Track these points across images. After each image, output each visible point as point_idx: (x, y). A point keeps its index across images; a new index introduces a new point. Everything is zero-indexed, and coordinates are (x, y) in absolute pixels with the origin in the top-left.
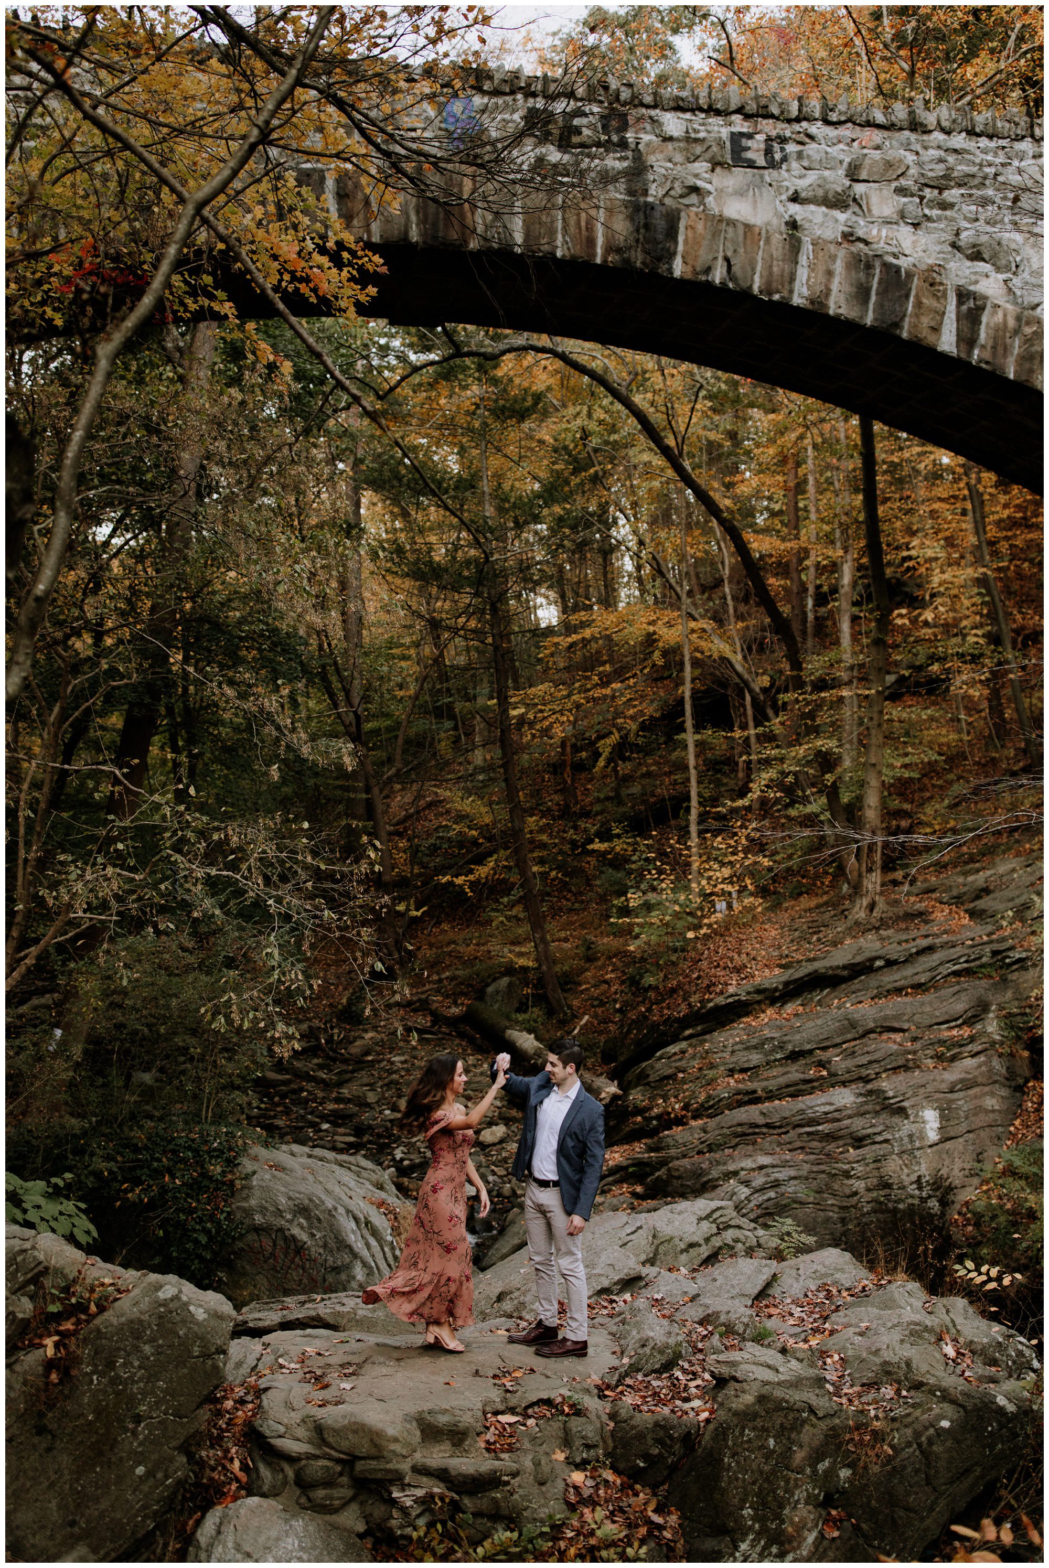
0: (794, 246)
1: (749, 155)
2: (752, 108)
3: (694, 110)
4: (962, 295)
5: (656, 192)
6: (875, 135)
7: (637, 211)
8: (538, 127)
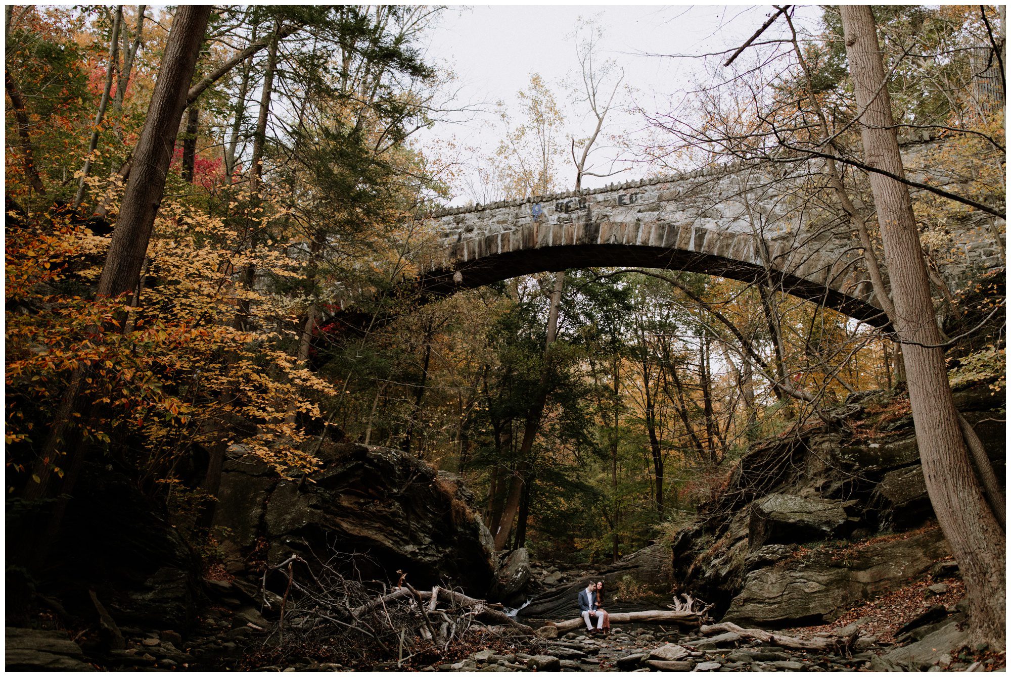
0: (637, 226)
1: (624, 201)
2: (625, 186)
3: (607, 191)
4: (697, 230)
5: (594, 219)
6: (668, 185)
7: (587, 226)
8: (559, 208)
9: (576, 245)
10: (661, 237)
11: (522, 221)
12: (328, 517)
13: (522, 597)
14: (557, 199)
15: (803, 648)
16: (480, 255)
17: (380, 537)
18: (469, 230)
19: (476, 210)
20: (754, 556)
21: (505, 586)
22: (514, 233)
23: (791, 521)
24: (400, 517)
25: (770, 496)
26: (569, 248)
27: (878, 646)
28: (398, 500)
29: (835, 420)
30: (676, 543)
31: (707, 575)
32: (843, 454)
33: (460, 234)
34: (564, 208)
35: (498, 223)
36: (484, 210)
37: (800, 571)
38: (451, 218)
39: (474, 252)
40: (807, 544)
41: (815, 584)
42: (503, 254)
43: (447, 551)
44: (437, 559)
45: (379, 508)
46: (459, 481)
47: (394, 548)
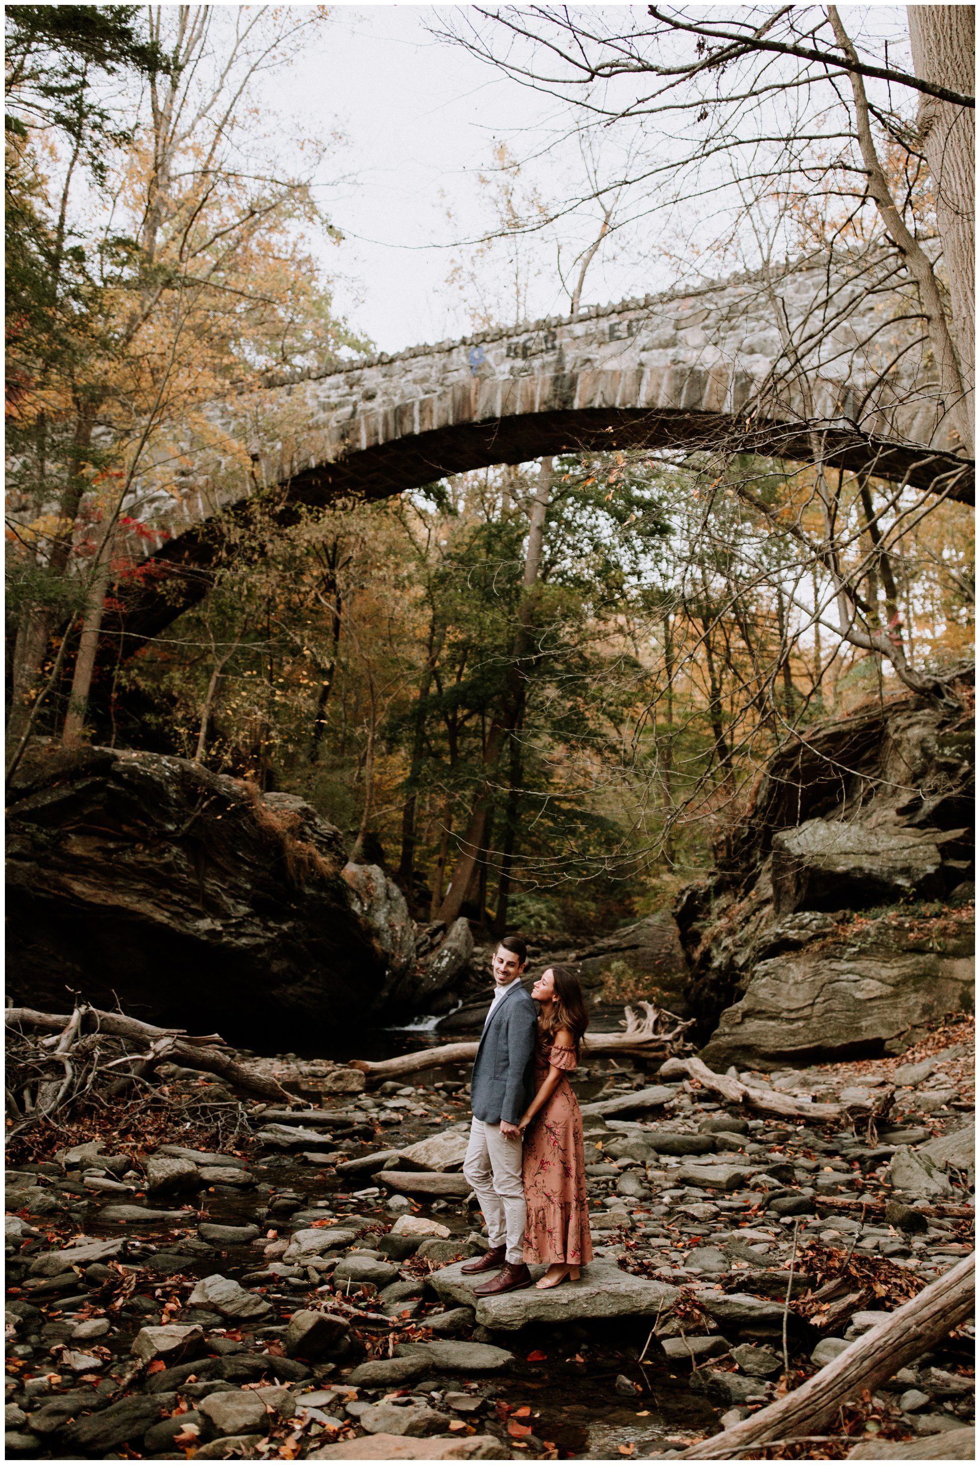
0: (639, 375)
1: (618, 334)
2: (619, 308)
3: (590, 318)
4: (737, 377)
5: (568, 367)
6: (691, 301)
7: (556, 379)
8: (513, 352)
9: (540, 413)
10: (678, 391)
11: (453, 377)
12: (46, 873)
13: (450, 998)
14: (509, 337)
15: (800, 1117)
16: (386, 437)
17: (145, 907)
18: (370, 397)
19: (381, 362)
20: (770, 933)
21: (422, 981)
22: (440, 398)
23: (840, 869)
24: (181, 871)
25: (805, 825)
26: (528, 418)
27: (952, 1112)
28: (177, 842)
29: (930, 685)
30: (679, 909)
31: (716, 964)
32: (942, 746)
33: (355, 404)
34: (519, 351)
35: (415, 382)
36: (392, 361)
37: (848, 960)
38: (341, 378)
39: (377, 434)
40: (867, 909)
41: (874, 984)
42: (423, 434)
43: (285, 927)
44: (262, 941)
45: (140, 858)
46: (305, 810)
47: (173, 924)
